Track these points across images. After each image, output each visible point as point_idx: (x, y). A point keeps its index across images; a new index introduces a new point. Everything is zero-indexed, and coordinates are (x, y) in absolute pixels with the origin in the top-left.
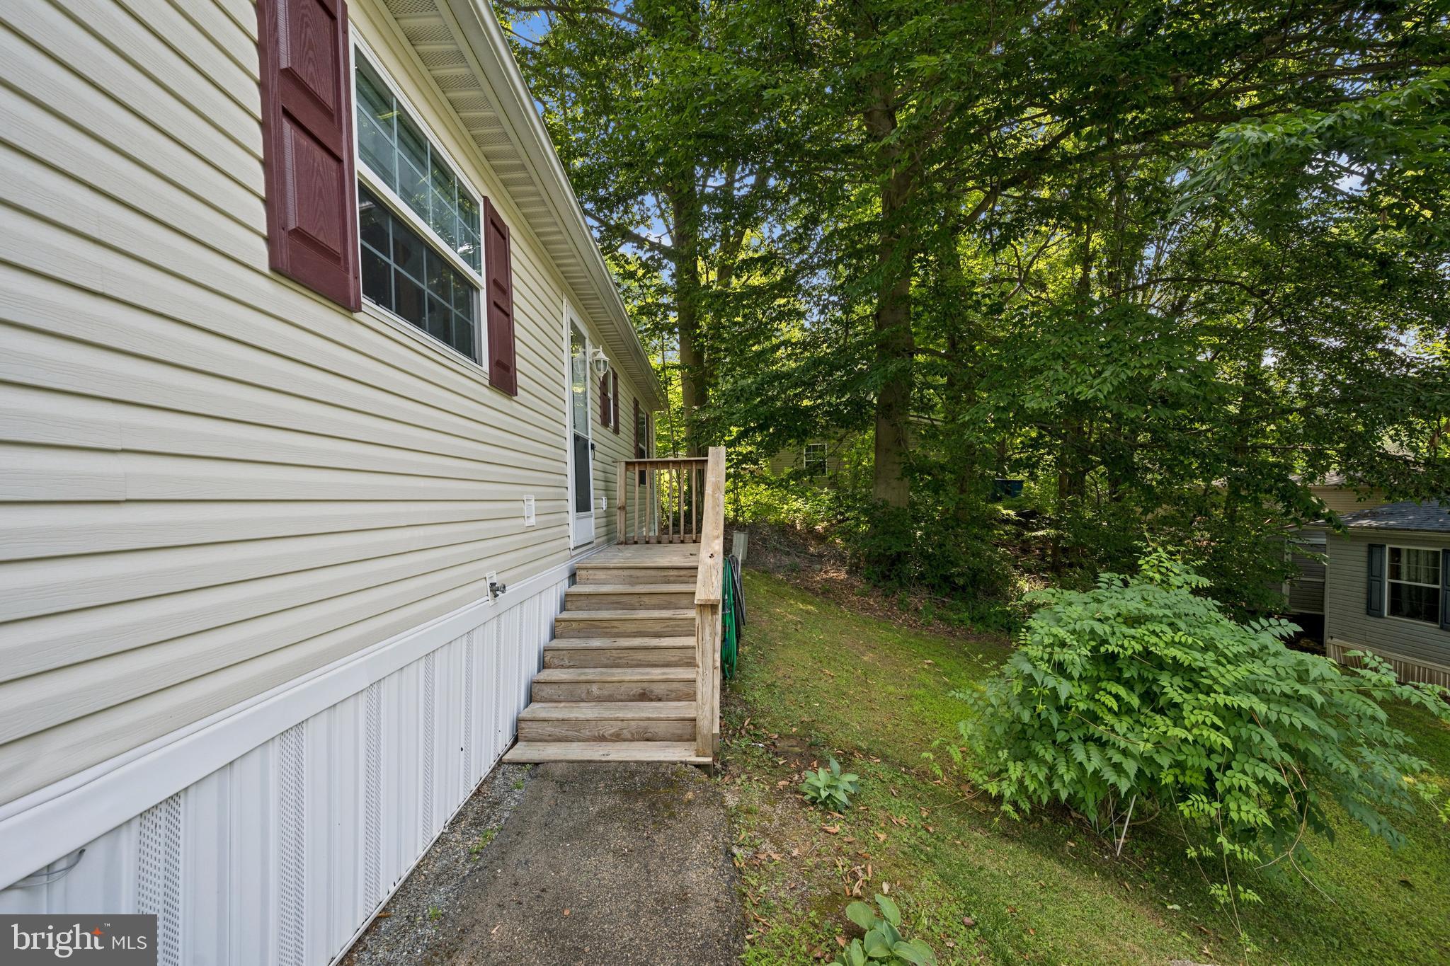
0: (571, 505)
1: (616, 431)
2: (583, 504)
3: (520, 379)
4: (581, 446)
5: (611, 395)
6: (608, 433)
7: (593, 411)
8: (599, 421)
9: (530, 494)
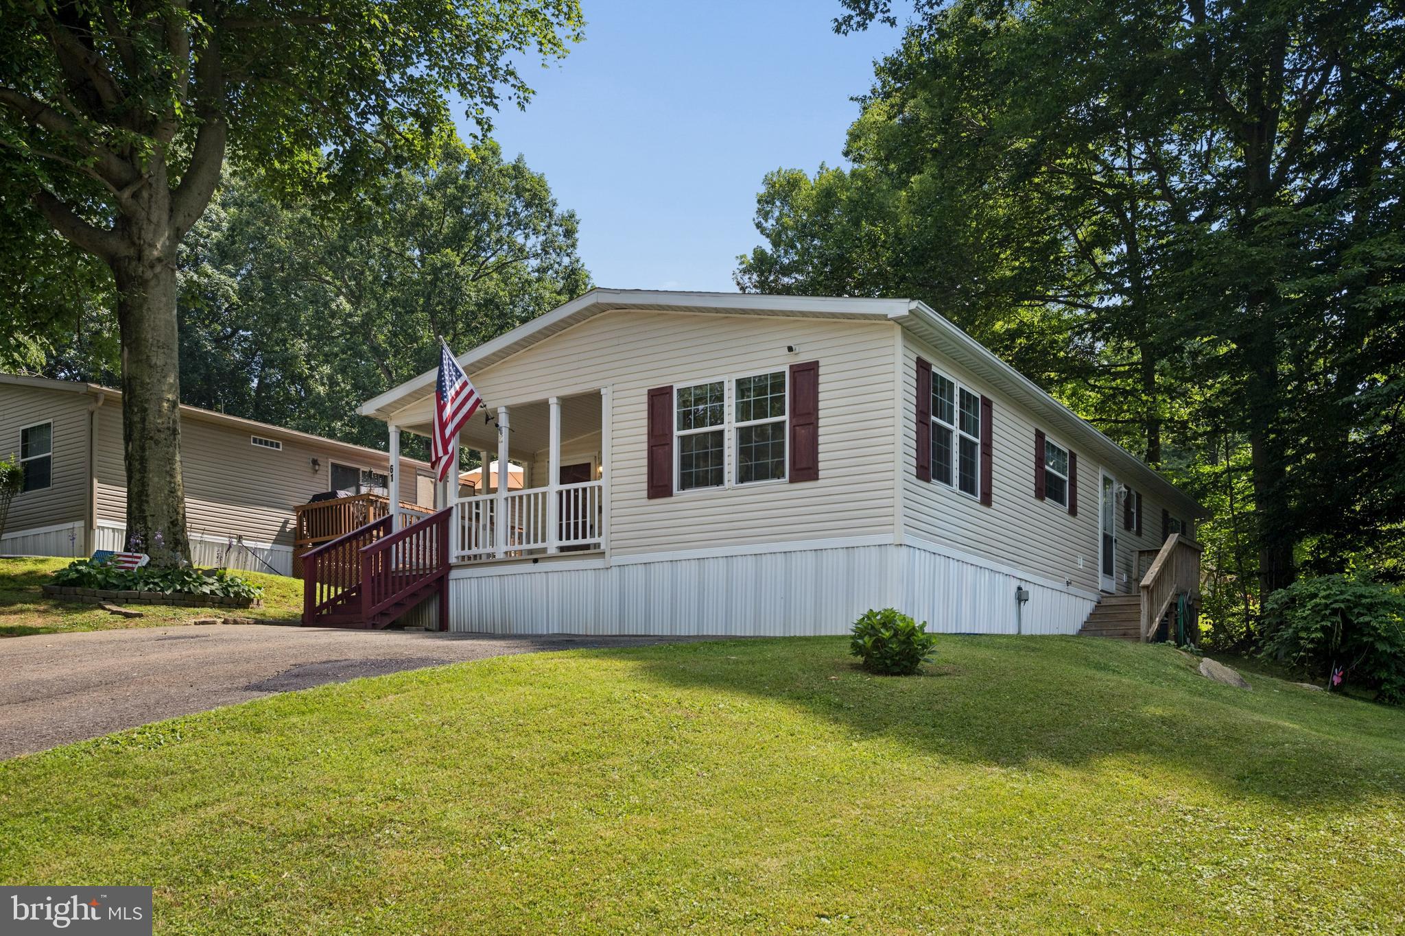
0: (1100, 568)
1: (1139, 533)
2: (1108, 570)
3: (1079, 509)
4: (1108, 540)
5: (1134, 510)
6: (1132, 535)
7: (1117, 519)
8: (1123, 526)
9: (1080, 555)
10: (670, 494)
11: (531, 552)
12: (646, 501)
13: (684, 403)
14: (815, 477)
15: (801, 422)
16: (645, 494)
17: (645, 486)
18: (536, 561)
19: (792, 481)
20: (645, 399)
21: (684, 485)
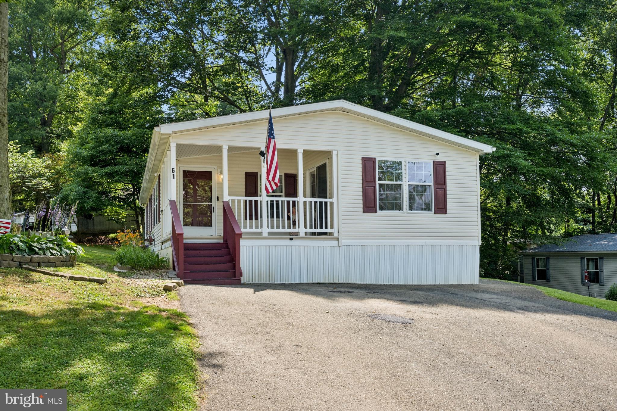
10: (376, 212)
11: (290, 234)
12: (362, 213)
13: (381, 168)
14: (445, 213)
15: (439, 187)
16: (362, 210)
17: (362, 206)
18: (291, 239)
19: (435, 213)
20: (360, 161)
21: (382, 208)
